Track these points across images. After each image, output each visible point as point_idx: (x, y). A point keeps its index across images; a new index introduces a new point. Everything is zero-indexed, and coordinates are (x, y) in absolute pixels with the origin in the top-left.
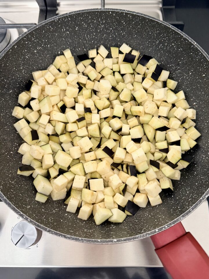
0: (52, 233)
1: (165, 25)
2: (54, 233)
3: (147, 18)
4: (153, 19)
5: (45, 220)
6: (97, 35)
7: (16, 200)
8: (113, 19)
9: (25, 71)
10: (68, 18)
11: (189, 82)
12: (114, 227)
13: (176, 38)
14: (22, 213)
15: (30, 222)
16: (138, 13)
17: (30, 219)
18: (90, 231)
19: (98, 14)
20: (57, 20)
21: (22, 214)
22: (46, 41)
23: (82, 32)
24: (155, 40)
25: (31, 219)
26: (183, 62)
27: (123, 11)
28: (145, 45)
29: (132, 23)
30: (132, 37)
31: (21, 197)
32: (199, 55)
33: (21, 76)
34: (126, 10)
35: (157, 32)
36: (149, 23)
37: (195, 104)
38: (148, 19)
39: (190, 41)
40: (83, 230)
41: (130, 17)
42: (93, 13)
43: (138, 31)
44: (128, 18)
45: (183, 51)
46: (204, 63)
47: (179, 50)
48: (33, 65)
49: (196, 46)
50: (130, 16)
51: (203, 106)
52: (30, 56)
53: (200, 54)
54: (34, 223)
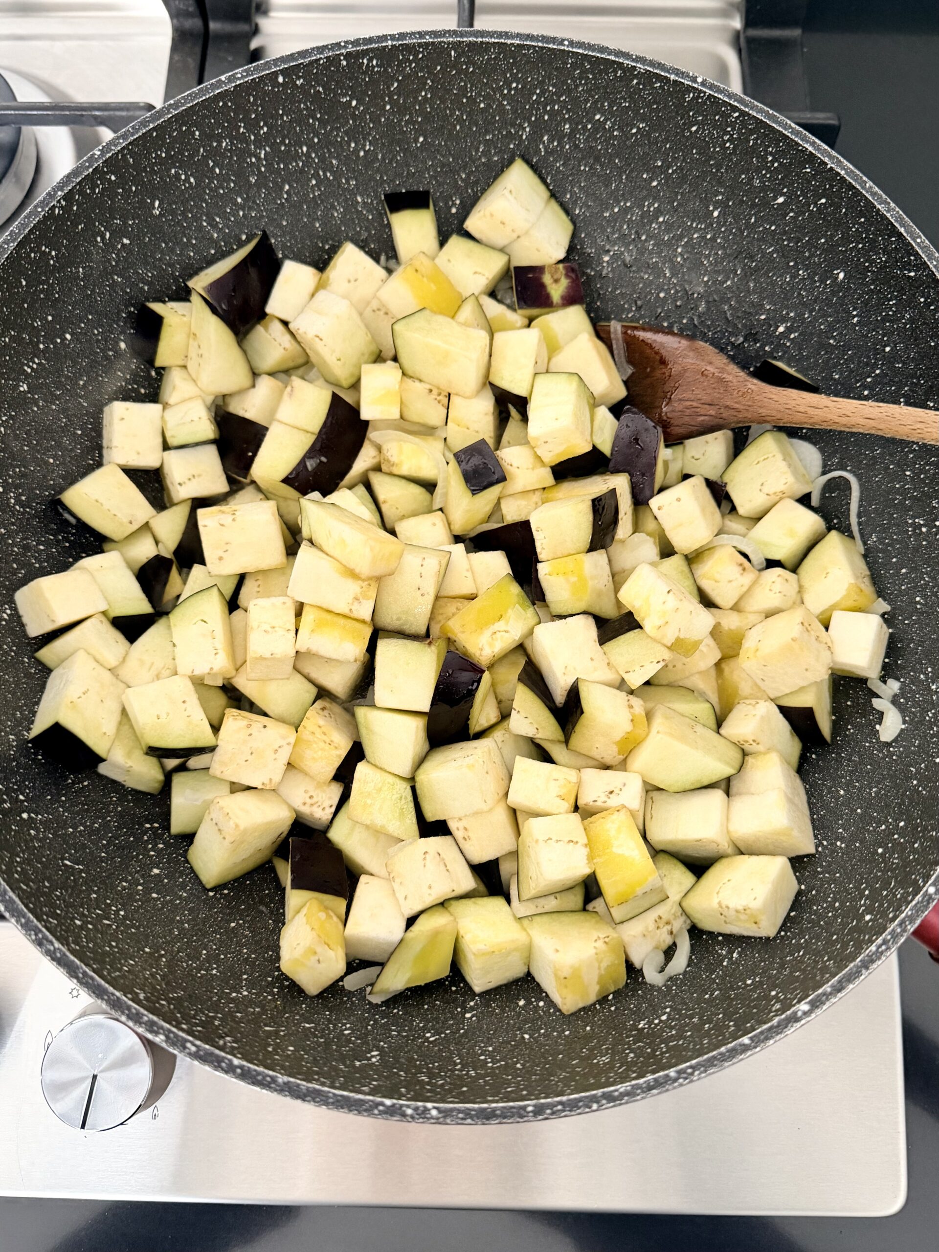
0: (553, 1113)
1: (540, 44)
2: (560, 1107)
3: (449, 43)
4: (480, 39)
5: (472, 1073)
6: (254, 202)
7: (315, 1062)
8: (300, 102)
9: (21, 494)
10: (107, 173)
11: (723, 248)
12: (735, 955)
13: (605, 88)
14: (388, 1102)
15: (445, 1117)
16: (402, 36)
17: (435, 1108)
18: (664, 1018)
19: (225, 104)
20: (62, 207)
21: (393, 1105)
22: (50, 318)
23: (184, 213)
24: (513, 125)
25: (441, 1105)
26: (668, 177)
27: (332, 49)
28: (477, 163)
29: (389, 88)
30: (405, 151)
31: (316, 1036)
32: (732, 125)
33: (13, 524)
34: (346, 42)
35: (509, 91)
36: (466, 64)
37: (781, 329)
38: (456, 46)
39: (672, 77)
40: (635, 1027)
41: (373, 67)
42: (205, 108)
43: (427, 118)
44: (364, 73)
45: (652, 128)
46: (766, 151)
47: (634, 131)
48: (38, 452)
49: (708, 92)
50: (370, 60)
51: (821, 324)
52: (11, 417)
53: (737, 118)
54: (459, 1111)
